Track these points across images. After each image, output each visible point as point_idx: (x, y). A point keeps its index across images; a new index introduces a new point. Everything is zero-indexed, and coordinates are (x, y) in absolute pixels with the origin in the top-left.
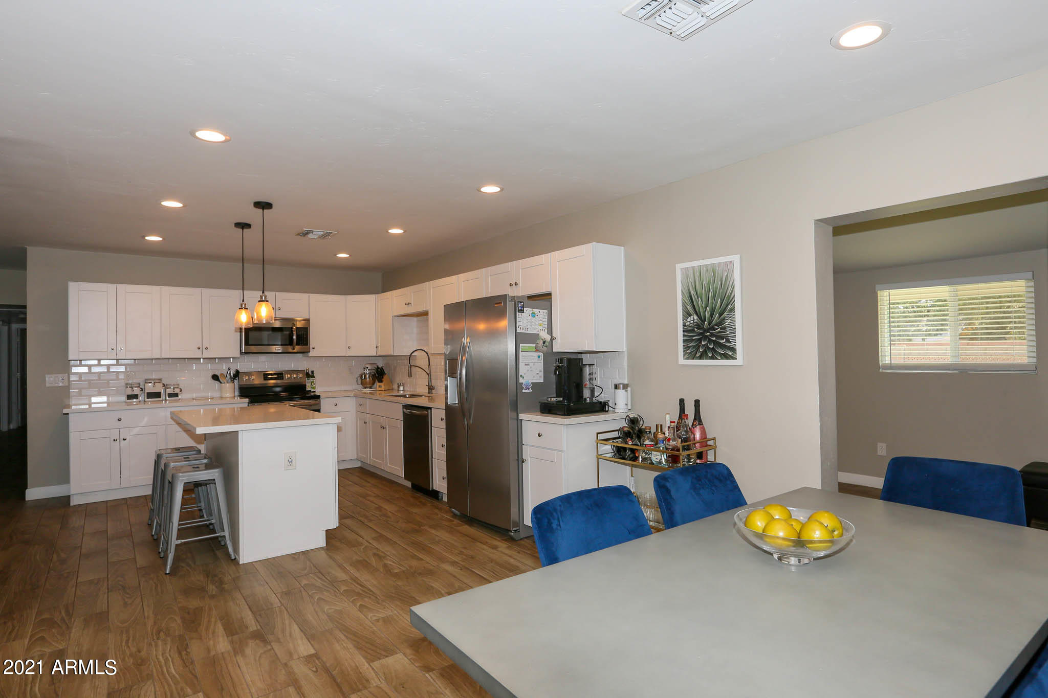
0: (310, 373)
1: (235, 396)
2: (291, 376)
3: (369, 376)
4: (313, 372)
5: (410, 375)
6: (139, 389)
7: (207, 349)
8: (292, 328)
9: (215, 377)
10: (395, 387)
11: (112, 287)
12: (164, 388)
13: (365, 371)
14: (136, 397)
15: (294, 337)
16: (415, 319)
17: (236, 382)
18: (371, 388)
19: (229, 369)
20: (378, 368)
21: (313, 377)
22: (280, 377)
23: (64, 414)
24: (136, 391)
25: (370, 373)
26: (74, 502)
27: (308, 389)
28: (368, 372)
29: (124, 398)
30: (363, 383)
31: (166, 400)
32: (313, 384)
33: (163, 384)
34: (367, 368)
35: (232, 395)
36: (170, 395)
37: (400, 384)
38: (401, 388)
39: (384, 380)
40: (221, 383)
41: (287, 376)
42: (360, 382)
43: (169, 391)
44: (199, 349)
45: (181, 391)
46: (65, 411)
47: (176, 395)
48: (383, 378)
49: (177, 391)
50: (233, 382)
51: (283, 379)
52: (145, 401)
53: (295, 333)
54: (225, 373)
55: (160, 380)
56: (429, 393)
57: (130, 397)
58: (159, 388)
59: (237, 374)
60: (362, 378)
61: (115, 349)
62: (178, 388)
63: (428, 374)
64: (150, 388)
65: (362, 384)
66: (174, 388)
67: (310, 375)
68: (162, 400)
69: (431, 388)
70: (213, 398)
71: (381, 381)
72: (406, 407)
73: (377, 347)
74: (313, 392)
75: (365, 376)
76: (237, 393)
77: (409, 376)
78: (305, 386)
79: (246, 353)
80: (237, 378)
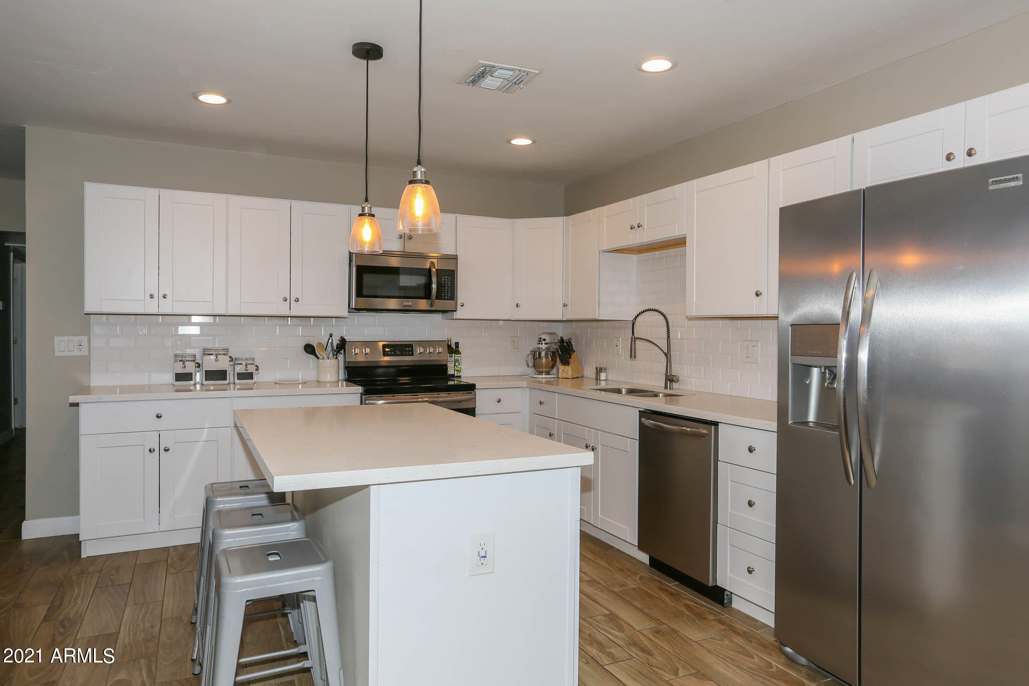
0: (453, 346)
1: (338, 381)
2: (425, 351)
3: (546, 355)
4: (457, 344)
5: (633, 355)
6: (193, 364)
7: (297, 300)
8: (430, 270)
9: (310, 349)
10: (589, 372)
11: (151, 193)
12: (231, 363)
13: (540, 346)
14: (188, 377)
15: (434, 286)
16: (634, 258)
17: (341, 357)
18: (548, 373)
19: (331, 336)
20: (562, 341)
21: (457, 352)
22: (409, 351)
23: (72, 405)
24: (190, 367)
25: (548, 349)
26: (87, 551)
27: (451, 371)
28: (544, 346)
29: (170, 378)
30: (536, 366)
31: (234, 383)
32: (457, 364)
33: (230, 357)
34: (545, 340)
35: (334, 379)
36: (241, 376)
37: (602, 369)
38: (603, 376)
39: (571, 360)
40: (318, 358)
41: (419, 350)
42: (531, 364)
43: (240, 369)
44: (286, 300)
45: (257, 370)
46: (73, 399)
47: (249, 376)
48: (570, 358)
49: (251, 369)
50: (336, 358)
51: (412, 355)
52: (202, 384)
53: (434, 279)
54: (324, 342)
55: (225, 352)
56: (666, 387)
57: (180, 377)
58: (223, 364)
59: (342, 345)
60: (536, 355)
61: (156, 296)
62: (252, 364)
63: (666, 355)
64: (211, 363)
65: (534, 366)
66: (246, 365)
67: (454, 349)
68: (229, 383)
69: (670, 379)
70: (305, 383)
71: (565, 362)
72: (644, 414)
73: (565, 305)
74: (457, 377)
75: (540, 354)
76: (342, 375)
77: (631, 357)
78: (444, 368)
79: (358, 310)
80: (342, 351)
